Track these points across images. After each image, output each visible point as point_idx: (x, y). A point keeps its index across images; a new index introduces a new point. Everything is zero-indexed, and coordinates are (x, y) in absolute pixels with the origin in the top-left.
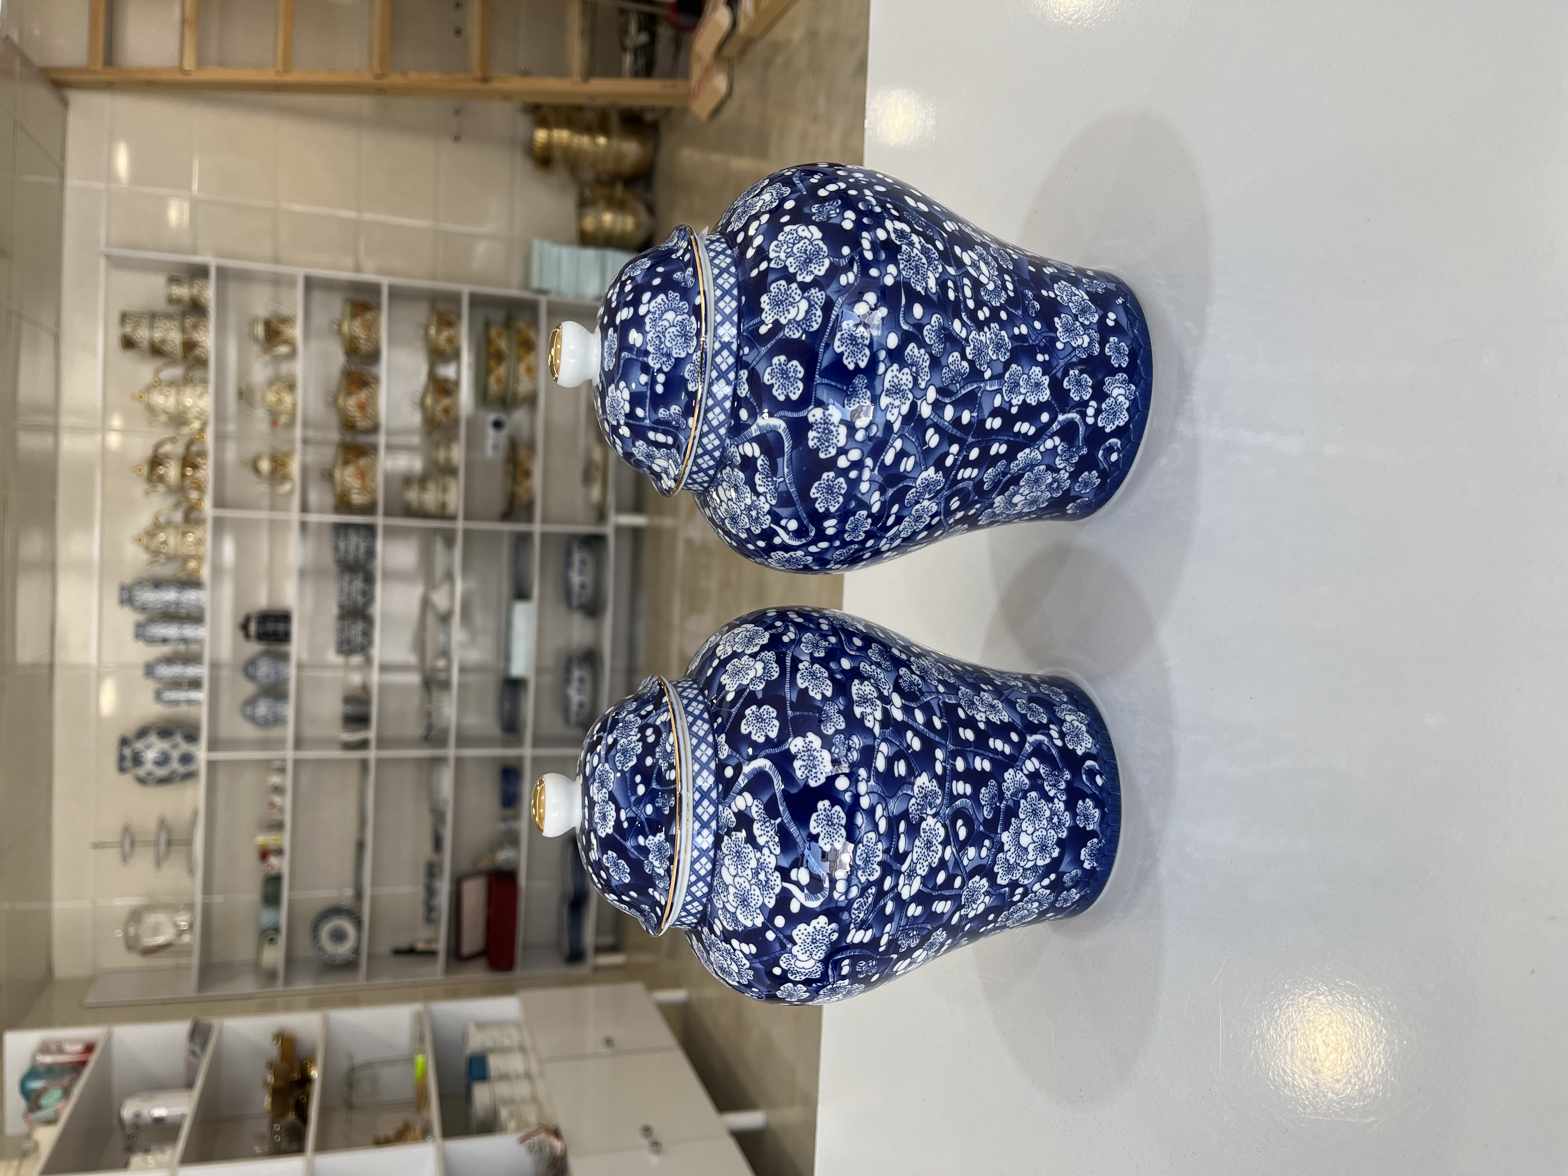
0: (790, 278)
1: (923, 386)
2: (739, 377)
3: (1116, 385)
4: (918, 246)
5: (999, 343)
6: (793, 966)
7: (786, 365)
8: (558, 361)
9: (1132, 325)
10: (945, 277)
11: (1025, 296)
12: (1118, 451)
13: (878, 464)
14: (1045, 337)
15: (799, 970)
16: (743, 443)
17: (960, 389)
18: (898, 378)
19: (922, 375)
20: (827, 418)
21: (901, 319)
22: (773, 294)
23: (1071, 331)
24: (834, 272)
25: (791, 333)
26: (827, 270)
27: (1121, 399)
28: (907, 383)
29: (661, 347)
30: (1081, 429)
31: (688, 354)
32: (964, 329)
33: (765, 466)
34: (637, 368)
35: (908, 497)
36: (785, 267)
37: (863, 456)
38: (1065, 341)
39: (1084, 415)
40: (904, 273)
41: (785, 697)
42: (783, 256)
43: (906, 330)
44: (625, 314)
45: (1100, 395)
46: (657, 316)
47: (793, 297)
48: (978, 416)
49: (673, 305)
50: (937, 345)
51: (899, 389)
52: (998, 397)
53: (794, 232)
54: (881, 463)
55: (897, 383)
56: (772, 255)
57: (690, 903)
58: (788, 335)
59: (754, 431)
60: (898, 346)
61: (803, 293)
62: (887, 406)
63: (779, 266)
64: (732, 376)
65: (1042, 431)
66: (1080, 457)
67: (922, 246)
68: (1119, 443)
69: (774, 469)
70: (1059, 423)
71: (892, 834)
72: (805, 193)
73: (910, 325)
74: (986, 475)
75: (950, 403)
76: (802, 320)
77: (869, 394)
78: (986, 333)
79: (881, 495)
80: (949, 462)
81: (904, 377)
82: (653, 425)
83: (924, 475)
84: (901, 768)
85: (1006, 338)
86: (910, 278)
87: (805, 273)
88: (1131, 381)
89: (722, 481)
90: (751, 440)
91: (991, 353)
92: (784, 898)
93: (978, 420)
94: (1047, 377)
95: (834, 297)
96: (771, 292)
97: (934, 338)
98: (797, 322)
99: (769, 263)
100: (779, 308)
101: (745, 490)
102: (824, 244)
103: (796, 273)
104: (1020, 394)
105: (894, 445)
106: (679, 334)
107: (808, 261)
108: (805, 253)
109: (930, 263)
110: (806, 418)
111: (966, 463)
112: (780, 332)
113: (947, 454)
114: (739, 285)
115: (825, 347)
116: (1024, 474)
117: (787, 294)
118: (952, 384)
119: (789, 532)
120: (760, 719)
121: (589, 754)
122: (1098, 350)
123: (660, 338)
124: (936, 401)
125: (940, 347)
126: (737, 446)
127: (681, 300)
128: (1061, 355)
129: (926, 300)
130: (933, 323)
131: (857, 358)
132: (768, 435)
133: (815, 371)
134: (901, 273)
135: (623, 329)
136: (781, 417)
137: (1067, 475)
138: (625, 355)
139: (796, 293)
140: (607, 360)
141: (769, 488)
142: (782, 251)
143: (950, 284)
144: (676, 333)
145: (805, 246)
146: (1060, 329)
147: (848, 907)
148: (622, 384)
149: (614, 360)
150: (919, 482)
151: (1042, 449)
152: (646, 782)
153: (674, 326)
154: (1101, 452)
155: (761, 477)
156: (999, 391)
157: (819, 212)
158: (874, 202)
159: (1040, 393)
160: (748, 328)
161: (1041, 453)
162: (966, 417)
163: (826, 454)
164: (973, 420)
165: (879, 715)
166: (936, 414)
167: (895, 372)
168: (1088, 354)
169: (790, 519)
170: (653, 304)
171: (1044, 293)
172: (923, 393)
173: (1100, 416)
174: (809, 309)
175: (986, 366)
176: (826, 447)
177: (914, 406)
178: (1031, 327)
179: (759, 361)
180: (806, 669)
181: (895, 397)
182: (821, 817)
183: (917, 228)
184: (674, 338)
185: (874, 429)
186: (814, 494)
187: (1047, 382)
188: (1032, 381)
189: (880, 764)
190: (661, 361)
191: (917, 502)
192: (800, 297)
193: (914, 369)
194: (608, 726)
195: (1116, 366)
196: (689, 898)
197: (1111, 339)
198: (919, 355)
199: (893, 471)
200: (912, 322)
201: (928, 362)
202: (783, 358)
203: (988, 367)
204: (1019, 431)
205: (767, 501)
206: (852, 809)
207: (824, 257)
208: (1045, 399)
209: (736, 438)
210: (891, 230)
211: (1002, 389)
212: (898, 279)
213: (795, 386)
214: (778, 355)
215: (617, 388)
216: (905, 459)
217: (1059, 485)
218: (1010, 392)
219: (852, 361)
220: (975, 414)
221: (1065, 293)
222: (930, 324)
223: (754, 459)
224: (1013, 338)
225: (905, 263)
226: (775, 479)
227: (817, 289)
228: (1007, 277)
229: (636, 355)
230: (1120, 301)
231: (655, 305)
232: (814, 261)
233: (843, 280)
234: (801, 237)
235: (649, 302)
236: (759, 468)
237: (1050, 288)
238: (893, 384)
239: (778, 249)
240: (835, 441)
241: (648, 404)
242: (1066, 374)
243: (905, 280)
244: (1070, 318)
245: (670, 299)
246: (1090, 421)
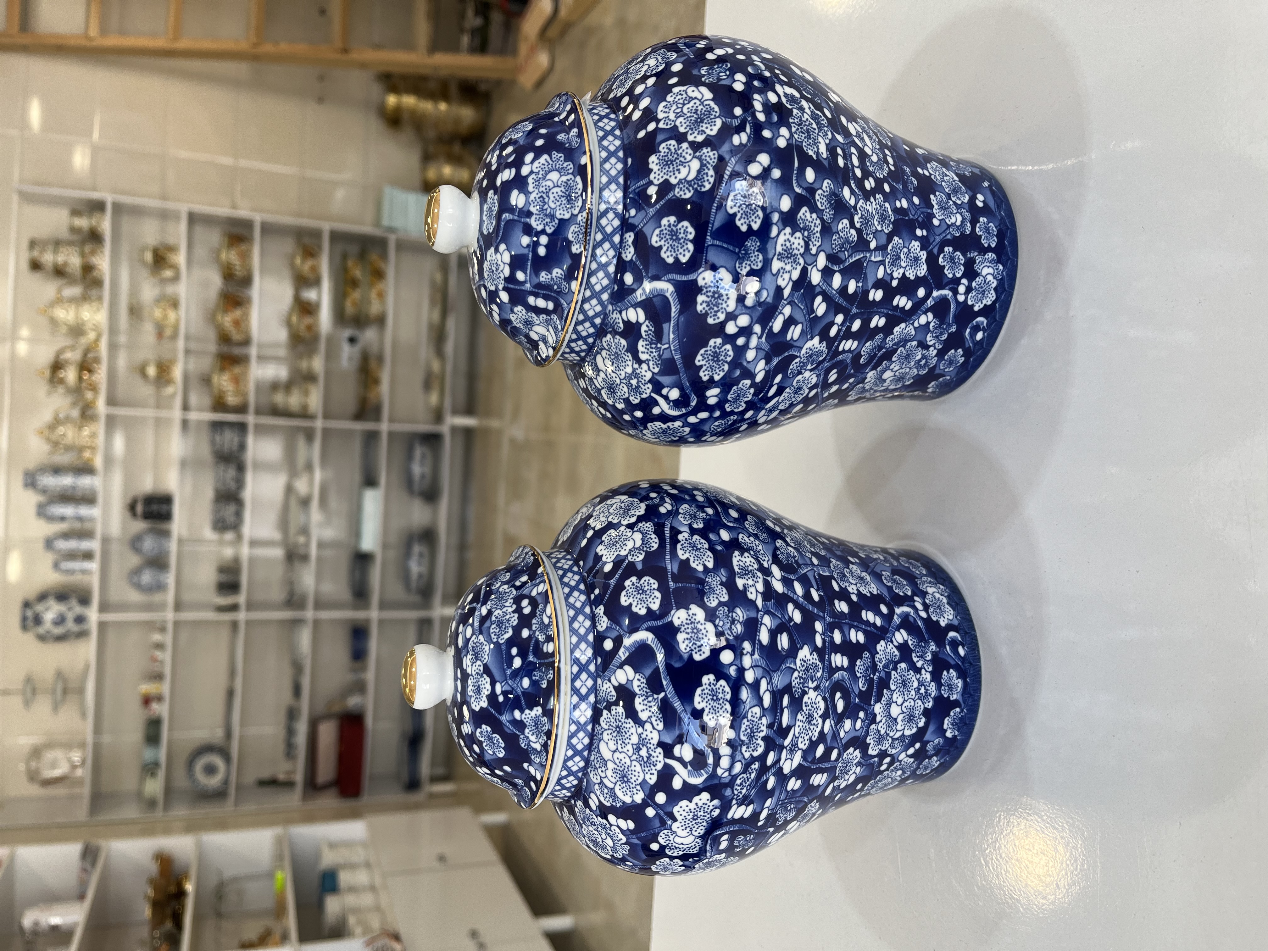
0: (681, 138)
1: (814, 251)
2: (625, 241)
3: (985, 264)
4: (807, 110)
5: (883, 214)
6: (672, 842)
7: (676, 226)
8: (435, 226)
9: (999, 207)
10: (835, 144)
11: (904, 171)
12: (984, 330)
13: (766, 331)
14: (922, 213)
15: (677, 846)
16: (627, 309)
17: (849, 256)
18: (790, 242)
19: (813, 240)
20: (717, 282)
21: (794, 182)
22: (662, 154)
23: (946, 209)
24: (726, 132)
25: (682, 193)
26: (719, 130)
27: (990, 278)
28: (799, 247)
29: (545, 208)
30: (953, 307)
31: (572, 215)
32: (853, 196)
33: (649, 332)
34: (518, 230)
35: (791, 367)
36: (676, 127)
37: (752, 322)
38: (940, 218)
39: (955, 292)
40: (796, 136)
41: (666, 569)
42: (672, 116)
43: (798, 194)
44: (507, 175)
45: (971, 273)
46: (540, 176)
47: (684, 157)
48: (862, 286)
49: (558, 166)
50: (828, 211)
51: (791, 254)
52: (882, 268)
53: (684, 93)
54: (769, 330)
55: (789, 247)
56: (660, 115)
57: (566, 777)
58: (678, 195)
59: (639, 295)
60: (791, 209)
61: (695, 152)
62: (779, 270)
63: (669, 127)
64: (617, 239)
65: (918, 306)
66: (949, 334)
67: (812, 112)
68: (985, 322)
69: (659, 335)
70: (933, 298)
71: (776, 708)
72: (692, 57)
73: (803, 188)
74: (864, 349)
75: (838, 271)
76: (693, 180)
77: (761, 257)
78: (872, 203)
79: (766, 364)
80: (833, 332)
81: (797, 242)
82: (534, 290)
83: (809, 344)
84: (784, 641)
85: (889, 210)
86: (802, 142)
87: (696, 132)
88: (999, 261)
89: (602, 350)
90: (635, 306)
91: (876, 223)
92: (667, 774)
93: (862, 291)
94: (925, 252)
95: (727, 157)
96: (660, 152)
97: (825, 204)
98: (688, 182)
99: (657, 124)
100: (669, 168)
101: (626, 358)
102: (716, 104)
103: (687, 132)
104: (901, 267)
105: (783, 311)
106: (563, 194)
107: (699, 120)
108: (696, 113)
109: (820, 129)
110: (695, 281)
111: (848, 335)
112: (670, 192)
113: (832, 324)
114: (625, 147)
115: (717, 207)
116: (897, 349)
117: (677, 154)
118: (841, 251)
119: (670, 401)
120: (640, 590)
121: (461, 625)
122: (970, 229)
123: (544, 199)
124: (826, 267)
125: (831, 213)
126: (620, 312)
127: (565, 160)
128: (938, 231)
129: (817, 165)
130: (824, 188)
131: (750, 219)
132: (654, 299)
133: (707, 232)
134: (793, 136)
135: (505, 190)
136: (669, 281)
137: (935, 352)
138: (506, 216)
139: (687, 153)
140: (486, 223)
141: (652, 355)
142: (671, 111)
143: (839, 151)
144: (560, 193)
145: (695, 106)
146: (936, 207)
147: (731, 784)
148: (502, 247)
149: (494, 222)
150: (803, 351)
151: (916, 324)
152: (523, 654)
153: (558, 186)
154: (968, 330)
155: (644, 343)
156: (882, 262)
157: (709, 74)
158: (763, 67)
159: (918, 268)
160: (634, 190)
161: (915, 328)
162: (852, 287)
163: (714, 320)
164: (858, 290)
165: (760, 587)
166: (825, 281)
167: (788, 236)
168: (961, 232)
169: (672, 388)
170: (536, 164)
171: (920, 170)
172: (813, 259)
173: (970, 295)
174: (700, 169)
175: (871, 236)
176: (715, 312)
177: (804, 272)
178: (910, 201)
179: (647, 222)
180: (686, 540)
181: (786, 261)
182: (706, 691)
183: (806, 94)
184: (558, 198)
185: (765, 294)
186: (699, 361)
187: (924, 257)
188: (912, 255)
189: (764, 637)
190: (544, 222)
191: (800, 373)
192: (691, 157)
193: (806, 234)
194: (482, 597)
195: (986, 245)
196: (564, 773)
197: (981, 219)
198: (811, 220)
199: (781, 339)
200: (805, 185)
201: (820, 227)
202: (672, 219)
203: (874, 237)
204: (898, 305)
205: (649, 369)
206: (737, 684)
207: (716, 117)
208: (922, 275)
209: (619, 304)
210: (782, 94)
211: (884, 261)
212: (790, 142)
213: (685, 248)
214: (668, 216)
215: (497, 250)
216: (793, 327)
217: (926, 362)
218: (892, 264)
219: (745, 223)
220: (860, 284)
221: (937, 173)
222: (821, 188)
223: (638, 325)
224: (896, 210)
225: (797, 127)
226: (659, 345)
227: (709, 149)
228: (887, 152)
229: (518, 216)
230: (986, 184)
231: (538, 165)
232: (705, 121)
233: (736, 140)
234: (691, 97)
235: (532, 162)
236: (643, 334)
237: (924, 167)
238: (785, 248)
239: (667, 110)
240: (724, 305)
241: (529, 267)
242: (941, 251)
243: (798, 143)
244: (944, 196)
245: (554, 160)
246: (961, 298)
